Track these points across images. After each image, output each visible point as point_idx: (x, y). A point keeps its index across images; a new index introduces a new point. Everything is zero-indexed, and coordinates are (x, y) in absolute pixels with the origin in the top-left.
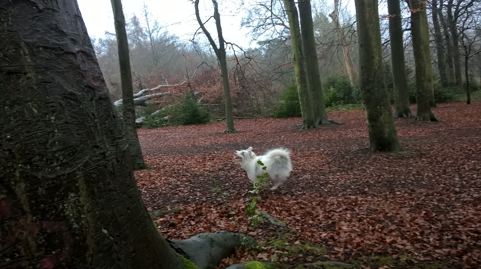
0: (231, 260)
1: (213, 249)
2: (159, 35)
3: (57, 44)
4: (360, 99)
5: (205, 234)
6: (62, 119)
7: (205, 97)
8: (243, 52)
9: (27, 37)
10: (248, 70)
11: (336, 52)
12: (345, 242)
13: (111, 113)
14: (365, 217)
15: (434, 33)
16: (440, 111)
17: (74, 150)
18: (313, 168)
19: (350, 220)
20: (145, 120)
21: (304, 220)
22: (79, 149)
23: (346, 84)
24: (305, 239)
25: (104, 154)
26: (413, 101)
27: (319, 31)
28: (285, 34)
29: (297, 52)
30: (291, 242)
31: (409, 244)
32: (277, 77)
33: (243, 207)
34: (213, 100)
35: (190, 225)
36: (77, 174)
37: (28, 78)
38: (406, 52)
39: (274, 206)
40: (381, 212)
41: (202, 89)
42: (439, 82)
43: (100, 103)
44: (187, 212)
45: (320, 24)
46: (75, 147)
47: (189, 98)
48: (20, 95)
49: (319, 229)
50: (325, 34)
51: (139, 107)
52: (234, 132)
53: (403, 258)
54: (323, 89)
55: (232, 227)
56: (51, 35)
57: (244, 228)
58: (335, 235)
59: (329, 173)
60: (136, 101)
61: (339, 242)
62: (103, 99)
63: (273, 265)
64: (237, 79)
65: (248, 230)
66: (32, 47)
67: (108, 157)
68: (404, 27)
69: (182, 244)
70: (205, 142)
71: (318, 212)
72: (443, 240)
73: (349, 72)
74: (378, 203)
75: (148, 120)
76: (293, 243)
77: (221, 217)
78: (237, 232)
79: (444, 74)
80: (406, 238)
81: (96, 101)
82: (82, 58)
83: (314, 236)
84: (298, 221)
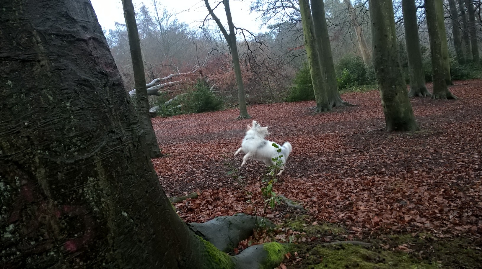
0: (249, 241)
1: (232, 231)
2: (169, 24)
3: (68, 32)
4: (375, 79)
5: (222, 217)
6: (77, 105)
7: (217, 85)
8: (254, 37)
9: (39, 25)
10: (259, 56)
11: (348, 33)
12: (363, 221)
13: (125, 99)
14: (383, 196)
15: (449, 9)
16: (456, 89)
17: (91, 136)
18: (328, 150)
19: (368, 200)
20: (159, 110)
21: (321, 201)
22: (96, 134)
23: (359, 65)
24: (322, 220)
25: (120, 139)
26: (428, 79)
27: (330, 12)
28: (295, 17)
29: (308, 34)
30: (309, 223)
31: (428, 222)
32: (289, 61)
33: (260, 190)
34: (225, 87)
35: (207, 210)
36: (95, 159)
37: (42, 66)
38: (420, 30)
39: (291, 188)
40: (399, 191)
41: (214, 76)
42: (455, 59)
43: (114, 89)
44: (204, 197)
45: (331, 5)
46: (92, 133)
47: (201, 86)
48: (35, 82)
49: (337, 210)
50: (336, 15)
51: (152, 96)
52: (247, 118)
53: (423, 236)
54: (336, 71)
55: (249, 210)
56: (62, 22)
57: (261, 211)
58: (352, 215)
59: (345, 154)
60: (148, 90)
61: (357, 222)
62: (117, 85)
63: (291, 245)
64: (249, 64)
65: (265, 212)
66: (44, 35)
67: (125, 142)
68: (417, 4)
69: (201, 227)
70: (219, 128)
71: (335, 193)
72: (463, 217)
73: (362, 53)
74: (396, 182)
75: (162, 109)
76: (311, 224)
77: (238, 200)
78: (255, 215)
79: (461, 51)
80: (425, 216)
81: (110, 87)
82: (94, 45)
83: (332, 216)
84: (315, 202)
